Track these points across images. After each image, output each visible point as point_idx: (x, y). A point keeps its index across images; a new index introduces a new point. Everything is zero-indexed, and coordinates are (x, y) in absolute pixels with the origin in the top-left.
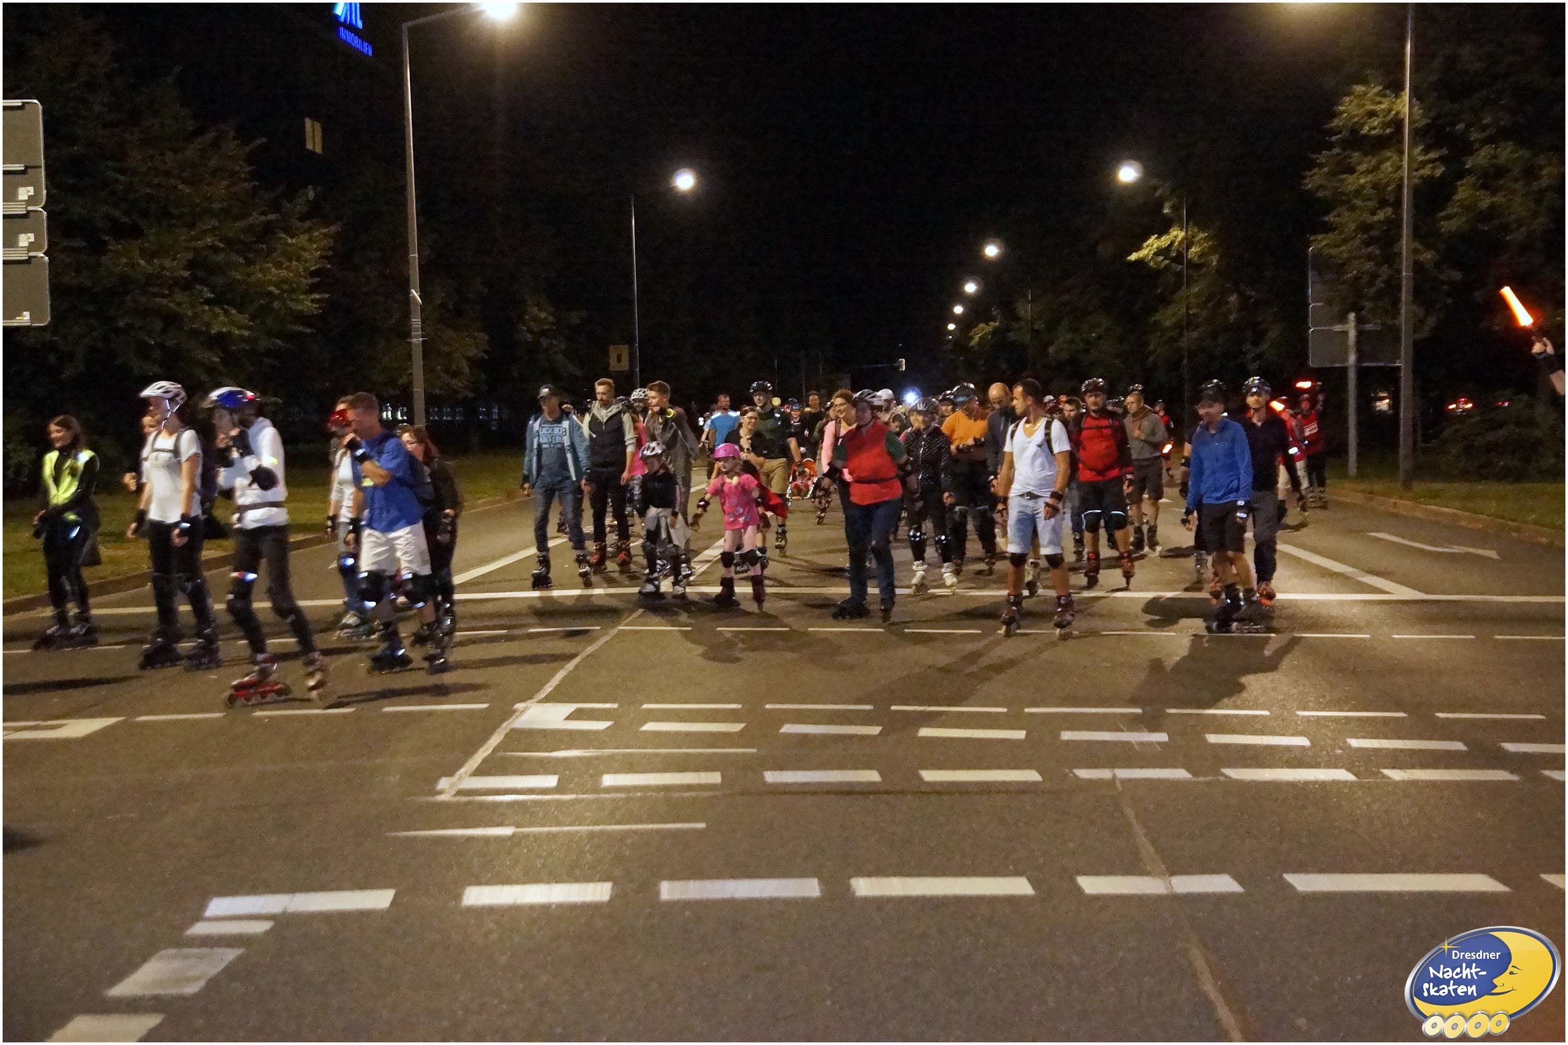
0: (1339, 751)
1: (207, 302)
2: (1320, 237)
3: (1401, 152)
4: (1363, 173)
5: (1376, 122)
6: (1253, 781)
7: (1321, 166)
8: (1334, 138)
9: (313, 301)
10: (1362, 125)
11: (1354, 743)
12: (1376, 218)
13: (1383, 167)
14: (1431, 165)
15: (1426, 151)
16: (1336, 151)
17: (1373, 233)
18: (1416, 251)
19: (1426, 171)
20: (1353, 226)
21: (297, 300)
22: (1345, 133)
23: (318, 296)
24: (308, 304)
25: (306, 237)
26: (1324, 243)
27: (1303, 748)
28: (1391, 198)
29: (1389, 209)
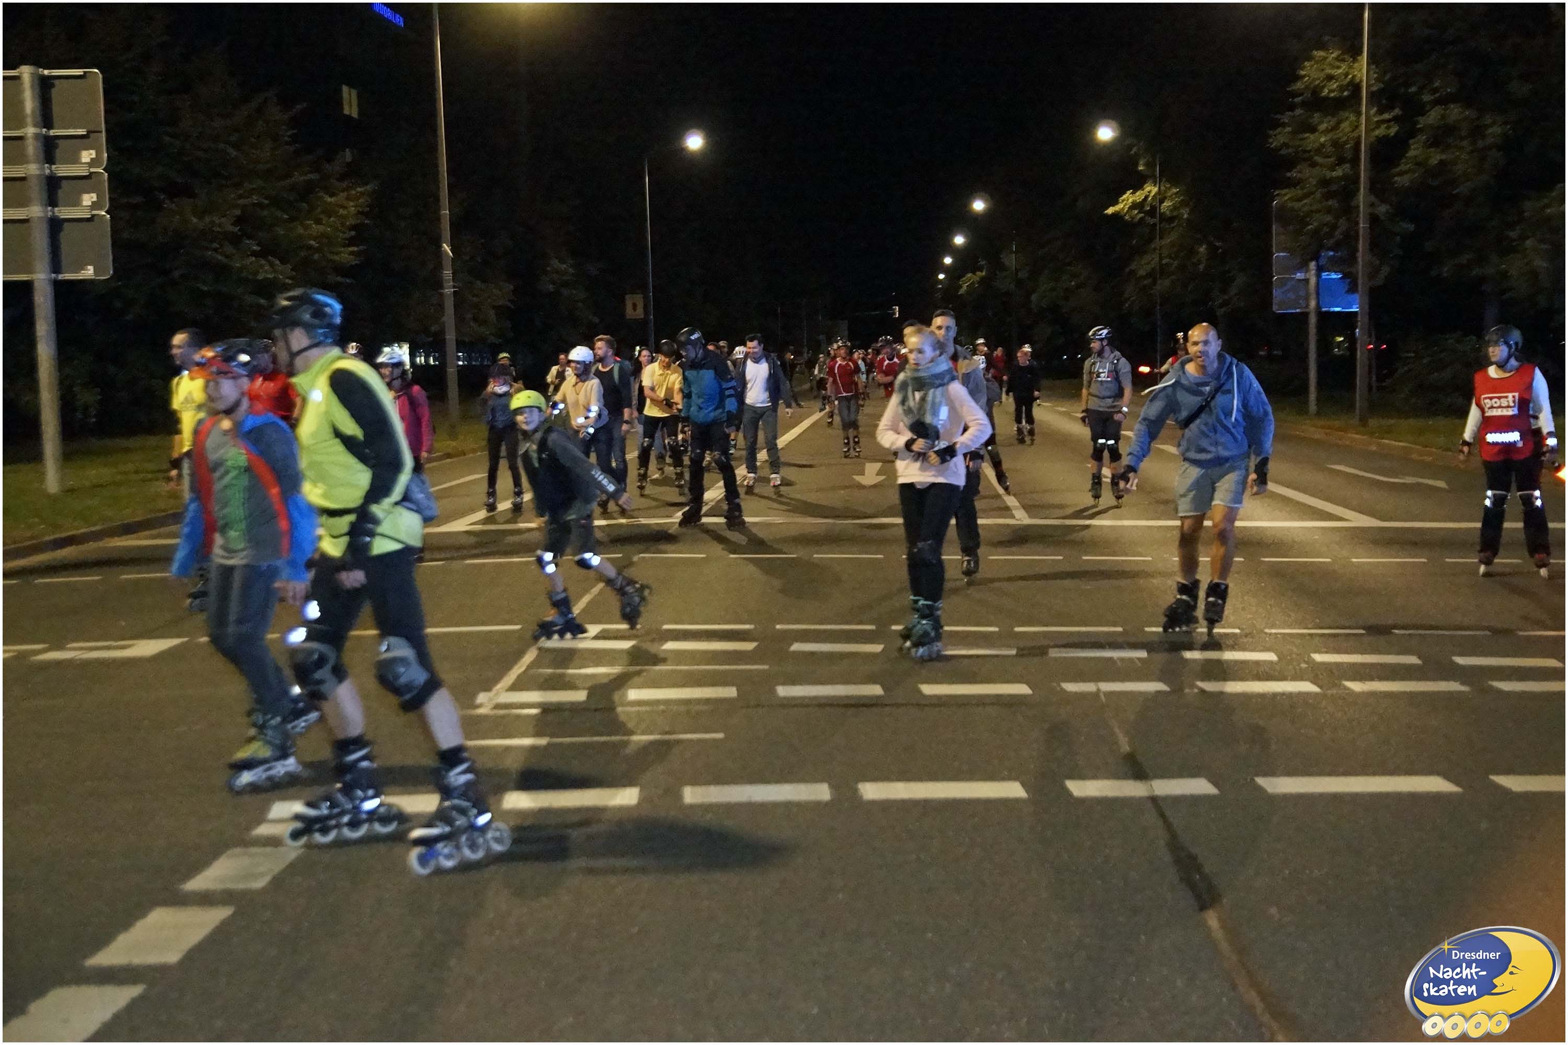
0: (1304, 665)
1: (254, 254)
2: (1284, 192)
3: (1359, 114)
4: (1323, 132)
5: (1334, 85)
7: (1284, 125)
8: (1296, 100)
9: (352, 253)
10: (1324, 87)
11: (1318, 658)
12: (1334, 174)
13: (1343, 125)
14: (1385, 125)
15: (1380, 112)
16: (1298, 112)
17: (1332, 188)
18: (1372, 205)
19: (1381, 131)
20: (1314, 182)
21: (337, 254)
22: (1308, 95)
23: (355, 249)
24: (346, 256)
25: (345, 195)
26: (1286, 198)
27: (1271, 662)
28: (1349, 155)
29: (1348, 165)
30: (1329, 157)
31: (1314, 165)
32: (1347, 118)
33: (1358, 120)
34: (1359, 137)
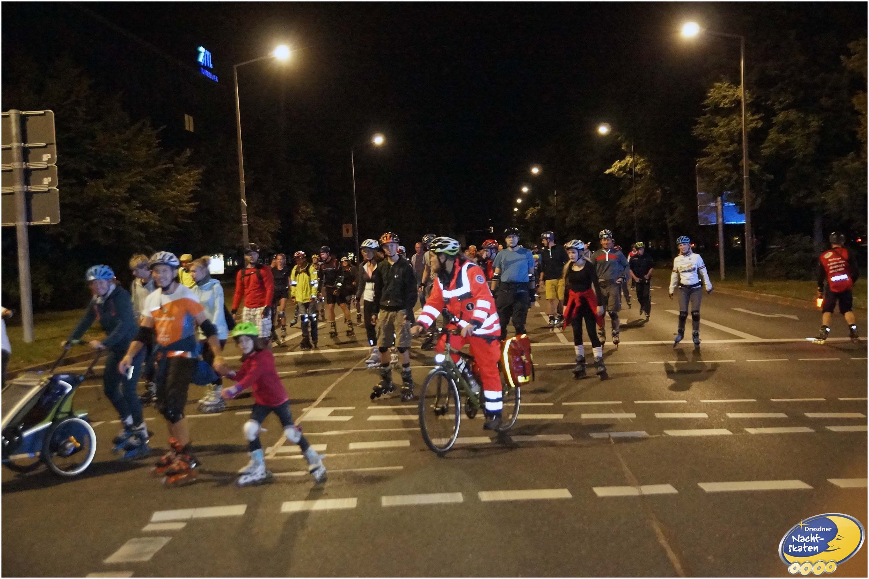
0: (723, 420)
1: (137, 208)
2: (701, 159)
3: (741, 116)
4: (722, 126)
5: (727, 101)
6: (680, 437)
7: (700, 123)
8: (706, 109)
9: (191, 206)
10: (721, 102)
11: (730, 415)
12: (729, 149)
13: (732, 123)
14: (755, 122)
15: (753, 114)
16: (708, 115)
17: (728, 157)
18: (750, 165)
19: (753, 125)
20: (718, 154)
21: (183, 206)
22: (712, 107)
23: (193, 204)
24: (188, 208)
25: (187, 174)
26: (703, 162)
27: (704, 419)
28: (736, 139)
29: (736, 144)
30: (726, 140)
31: (717, 145)
32: (734, 119)
33: (741, 120)
34: (741, 129)
